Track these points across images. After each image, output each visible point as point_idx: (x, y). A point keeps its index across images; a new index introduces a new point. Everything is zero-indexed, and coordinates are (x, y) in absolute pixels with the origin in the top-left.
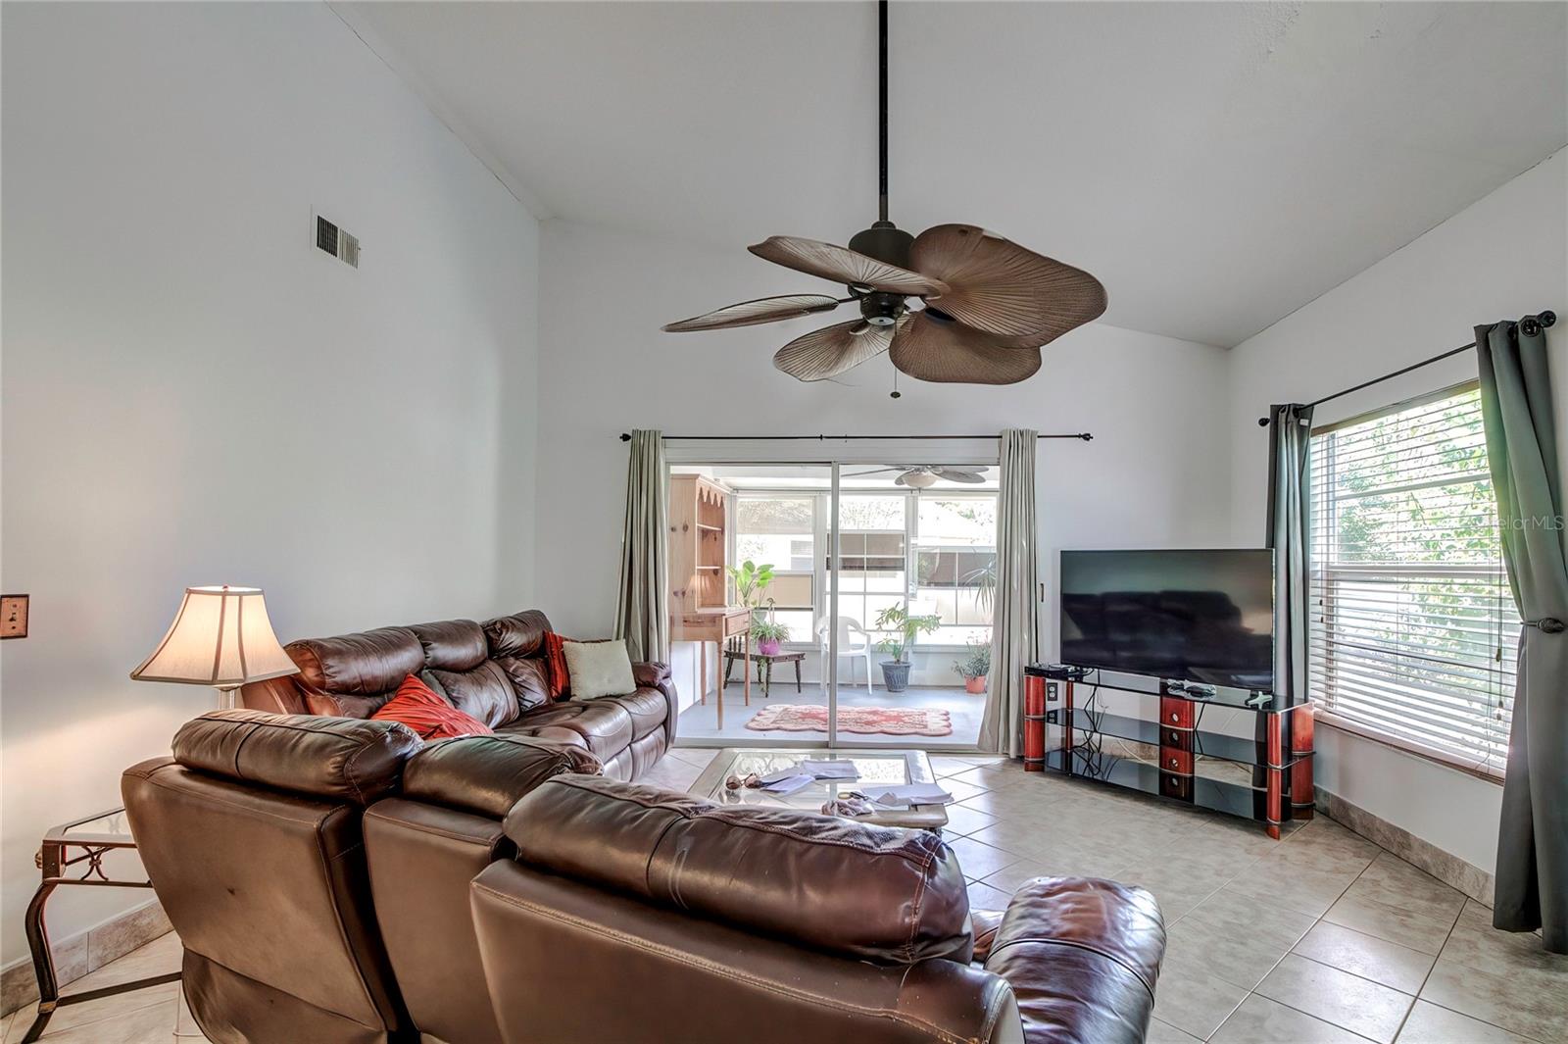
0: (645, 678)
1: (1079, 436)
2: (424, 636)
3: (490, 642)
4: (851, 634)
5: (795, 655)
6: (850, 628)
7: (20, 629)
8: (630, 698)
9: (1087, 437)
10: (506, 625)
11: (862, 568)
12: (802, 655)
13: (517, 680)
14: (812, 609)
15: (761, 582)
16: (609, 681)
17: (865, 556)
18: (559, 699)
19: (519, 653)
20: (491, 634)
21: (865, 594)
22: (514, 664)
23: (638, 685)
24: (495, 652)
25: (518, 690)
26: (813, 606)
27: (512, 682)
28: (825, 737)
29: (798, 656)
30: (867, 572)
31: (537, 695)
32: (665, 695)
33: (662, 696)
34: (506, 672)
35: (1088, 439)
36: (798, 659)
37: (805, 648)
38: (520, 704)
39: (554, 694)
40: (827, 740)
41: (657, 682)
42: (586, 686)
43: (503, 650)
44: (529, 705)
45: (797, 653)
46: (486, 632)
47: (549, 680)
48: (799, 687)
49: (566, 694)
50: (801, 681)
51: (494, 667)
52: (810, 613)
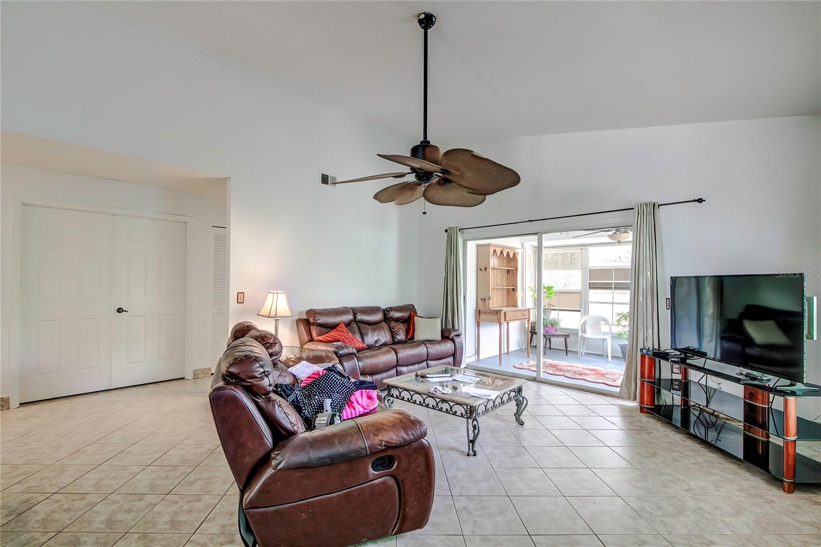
0: (446, 335)
1: (695, 201)
2: (355, 311)
3: (385, 315)
4: (601, 325)
5: (564, 335)
6: (602, 322)
7: (242, 301)
8: (438, 342)
9: (700, 201)
10: (391, 309)
11: (611, 288)
12: (568, 335)
13: (393, 330)
14: (580, 311)
15: (549, 295)
16: (429, 334)
17: (613, 282)
18: (409, 339)
19: (397, 320)
20: (386, 312)
21: (613, 303)
22: (393, 324)
23: (442, 339)
24: (387, 318)
25: (393, 334)
26: (581, 310)
27: (391, 331)
28: (534, 374)
29: (566, 335)
30: (615, 291)
31: (401, 336)
32: (454, 344)
33: (453, 343)
34: (389, 326)
35: (701, 202)
36: (566, 337)
37: (570, 332)
38: (393, 339)
39: (409, 337)
40: (536, 376)
41: (451, 337)
42: (420, 335)
43: (390, 318)
44: (397, 340)
45: (565, 334)
46: (384, 311)
47: (407, 332)
48: (567, 353)
49: (412, 338)
50: (568, 349)
51: (384, 325)
52: (579, 313)
